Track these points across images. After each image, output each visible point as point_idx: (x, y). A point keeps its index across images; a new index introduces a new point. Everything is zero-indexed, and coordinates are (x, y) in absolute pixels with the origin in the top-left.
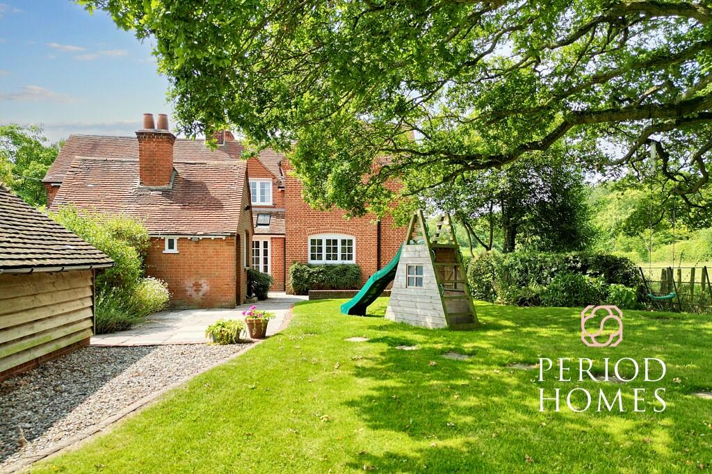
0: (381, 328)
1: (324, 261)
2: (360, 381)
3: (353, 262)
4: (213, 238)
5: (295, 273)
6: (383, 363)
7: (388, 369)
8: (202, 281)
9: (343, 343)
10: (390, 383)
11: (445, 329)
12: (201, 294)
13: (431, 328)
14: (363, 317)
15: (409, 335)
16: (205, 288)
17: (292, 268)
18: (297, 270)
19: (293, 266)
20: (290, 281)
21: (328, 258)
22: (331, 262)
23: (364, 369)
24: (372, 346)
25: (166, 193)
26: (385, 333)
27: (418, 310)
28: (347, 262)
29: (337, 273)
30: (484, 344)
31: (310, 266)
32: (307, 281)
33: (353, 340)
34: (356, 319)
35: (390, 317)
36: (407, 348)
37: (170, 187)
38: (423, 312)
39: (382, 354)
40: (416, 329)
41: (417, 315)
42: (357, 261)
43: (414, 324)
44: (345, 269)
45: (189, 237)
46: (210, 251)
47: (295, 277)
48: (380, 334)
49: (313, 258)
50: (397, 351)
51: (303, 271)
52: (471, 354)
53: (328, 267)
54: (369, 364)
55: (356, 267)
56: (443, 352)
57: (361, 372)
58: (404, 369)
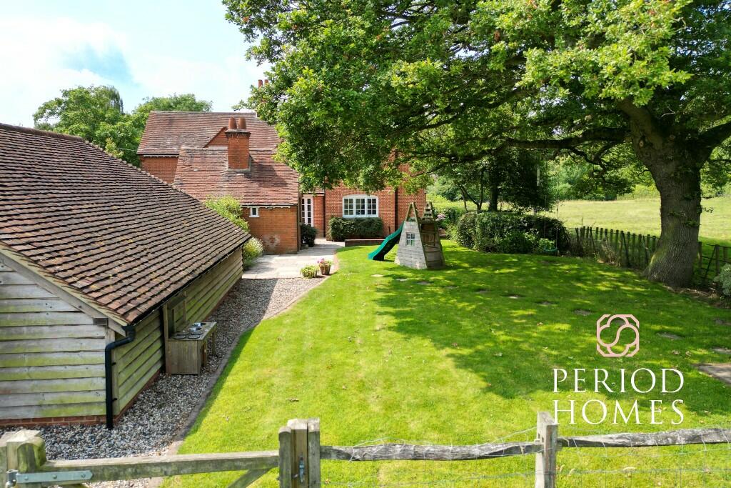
0: (391, 269)
1: (355, 216)
2: (378, 294)
3: (377, 216)
4: (282, 207)
5: (333, 225)
6: (389, 286)
7: (391, 289)
8: (275, 236)
9: (370, 277)
10: (391, 294)
11: (425, 270)
12: (275, 244)
13: (419, 268)
14: (382, 262)
15: (405, 273)
16: (277, 240)
17: (330, 222)
18: (335, 223)
19: (332, 220)
20: (329, 231)
21: (358, 213)
22: (360, 216)
23: (380, 289)
24: (385, 279)
25: (247, 175)
26: (393, 272)
27: (412, 259)
28: (372, 216)
29: (365, 225)
30: (440, 278)
31: (344, 220)
32: (342, 231)
33: (375, 276)
34: (378, 264)
35: (397, 262)
36: (402, 280)
37: (249, 170)
38: (415, 260)
39: (389, 283)
40: (410, 269)
41: (411, 261)
42: (380, 215)
43: (409, 266)
44: (371, 221)
45: (266, 207)
46: (280, 215)
47: (333, 228)
48: (390, 273)
49: (346, 212)
50: (396, 281)
51: (339, 224)
52: (431, 282)
53: (358, 220)
54: (382, 287)
55: (379, 220)
56: (419, 281)
57: (379, 290)
58: (398, 289)
